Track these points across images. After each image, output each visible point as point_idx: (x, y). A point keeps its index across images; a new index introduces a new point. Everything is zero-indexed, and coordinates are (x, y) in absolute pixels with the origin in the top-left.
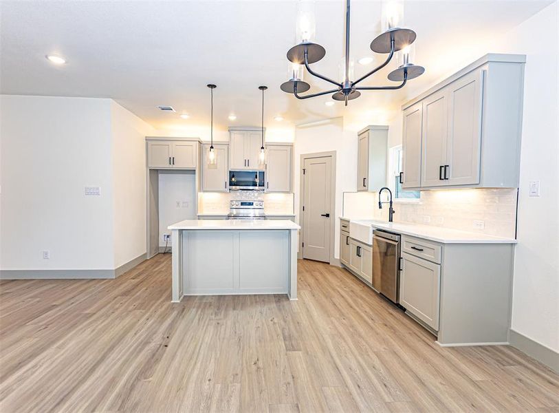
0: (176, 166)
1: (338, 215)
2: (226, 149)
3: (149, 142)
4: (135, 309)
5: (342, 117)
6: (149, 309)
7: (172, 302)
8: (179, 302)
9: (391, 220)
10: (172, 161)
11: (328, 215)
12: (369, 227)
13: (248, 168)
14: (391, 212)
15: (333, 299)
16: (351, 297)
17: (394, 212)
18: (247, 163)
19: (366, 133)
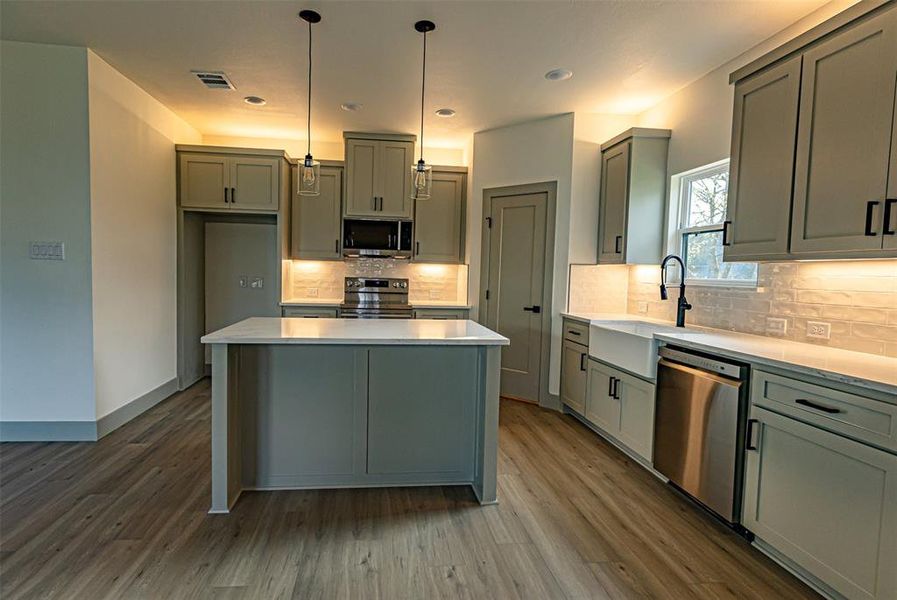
0: (239, 207)
1: (557, 309)
2: (338, 178)
3: (183, 156)
4: (116, 537)
5: (572, 113)
6: (152, 536)
7: (210, 512)
8: (228, 512)
9: (681, 323)
10: (229, 195)
11: (536, 310)
12: (647, 340)
13: (381, 214)
14: (683, 306)
15: (575, 501)
16: (611, 493)
17: (689, 307)
18: (378, 203)
19: (626, 144)
